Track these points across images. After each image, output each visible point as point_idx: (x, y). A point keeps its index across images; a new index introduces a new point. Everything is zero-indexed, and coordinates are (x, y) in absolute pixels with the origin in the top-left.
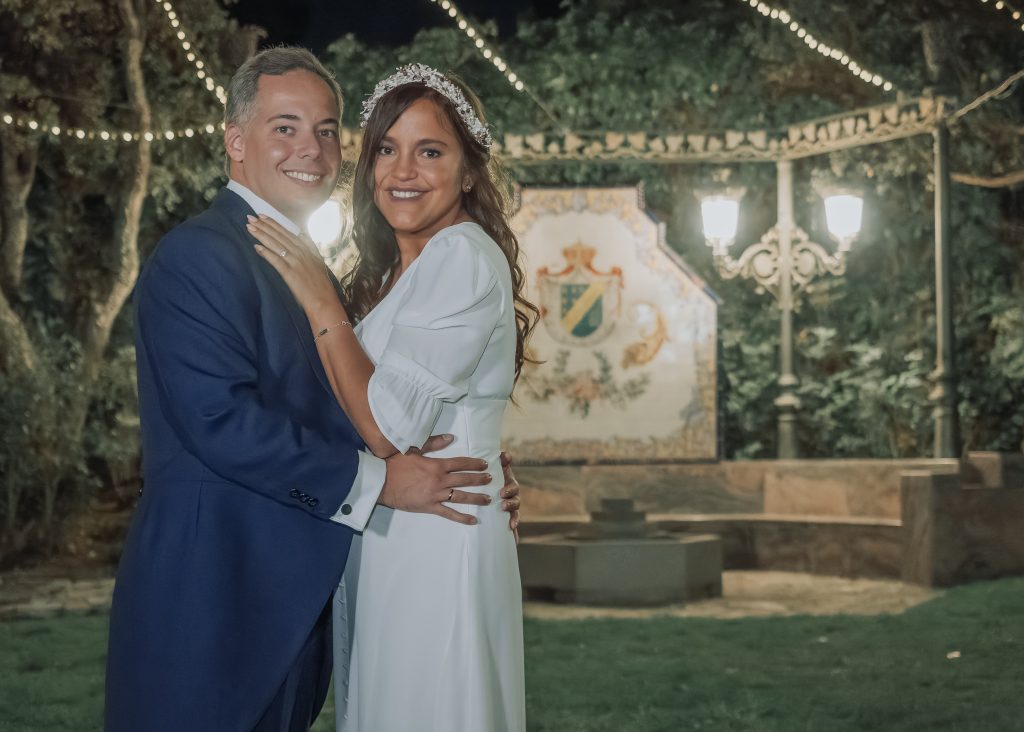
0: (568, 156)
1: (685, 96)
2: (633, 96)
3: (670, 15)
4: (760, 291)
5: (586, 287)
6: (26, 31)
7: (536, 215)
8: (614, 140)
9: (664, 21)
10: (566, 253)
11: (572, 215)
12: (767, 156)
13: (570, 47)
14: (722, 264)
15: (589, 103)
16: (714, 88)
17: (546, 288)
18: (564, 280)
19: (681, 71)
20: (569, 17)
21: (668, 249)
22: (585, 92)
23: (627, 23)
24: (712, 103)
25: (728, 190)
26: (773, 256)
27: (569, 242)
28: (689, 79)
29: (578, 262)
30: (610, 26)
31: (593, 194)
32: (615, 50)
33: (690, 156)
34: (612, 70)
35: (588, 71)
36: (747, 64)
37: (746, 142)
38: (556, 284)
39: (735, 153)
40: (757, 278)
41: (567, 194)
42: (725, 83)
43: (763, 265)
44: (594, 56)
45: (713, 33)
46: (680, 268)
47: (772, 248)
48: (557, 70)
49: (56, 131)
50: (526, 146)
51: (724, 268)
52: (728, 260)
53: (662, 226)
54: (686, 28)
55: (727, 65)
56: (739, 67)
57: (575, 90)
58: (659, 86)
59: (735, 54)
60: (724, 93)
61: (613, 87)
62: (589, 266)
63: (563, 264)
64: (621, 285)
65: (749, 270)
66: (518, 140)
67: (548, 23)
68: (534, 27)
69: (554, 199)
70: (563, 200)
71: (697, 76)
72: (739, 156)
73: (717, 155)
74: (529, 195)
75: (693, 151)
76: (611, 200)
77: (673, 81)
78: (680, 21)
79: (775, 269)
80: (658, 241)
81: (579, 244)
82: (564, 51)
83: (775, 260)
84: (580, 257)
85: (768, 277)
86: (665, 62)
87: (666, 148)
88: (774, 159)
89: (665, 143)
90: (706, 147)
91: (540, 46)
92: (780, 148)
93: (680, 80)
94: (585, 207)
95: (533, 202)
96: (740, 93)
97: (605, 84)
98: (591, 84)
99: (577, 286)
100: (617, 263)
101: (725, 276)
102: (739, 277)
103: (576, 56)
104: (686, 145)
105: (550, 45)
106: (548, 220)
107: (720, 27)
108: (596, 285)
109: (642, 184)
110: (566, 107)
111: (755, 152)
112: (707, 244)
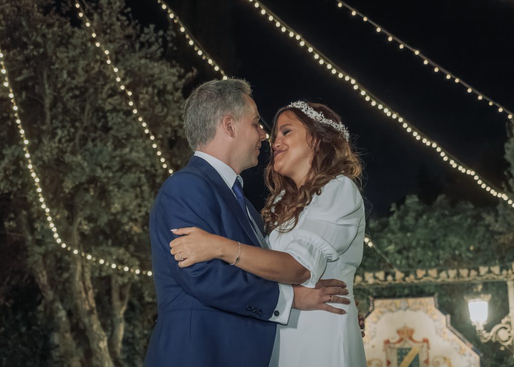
0: (397, 282)
1: (457, 252)
2: (430, 253)
3: (447, 212)
4: (502, 349)
5: (410, 349)
6: (123, 224)
7: (382, 313)
8: (421, 273)
9: (444, 216)
10: (399, 332)
11: (401, 312)
12: (501, 278)
13: (396, 230)
14: (481, 334)
15: (407, 258)
16: (472, 248)
17: (389, 350)
18: (398, 346)
19: (454, 240)
20: (395, 216)
21: (452, 328)
22: (405, 253)
23: (425, 217)
24: (471, 255)
25: (482, 295)
26: (508, 330)
27: (400, 326)
28: (459, 244)
29: (405, 337)
30: (416, 219)
31: (411, 301)
32: (419, 231)
33: (461, 280)
34: (418, 241)
35: (406, 242)
36: (488, 235)
37: (490, 272)
38: (394, 348)
39: (484, 278)
40: (500, 342)
41: (398, 302)
42: (477, 245)
43: (503, 335)
44: (409, 234)
45: (469, 220)
46: (459, 338)
47: (507, 326)
48: (390, 242)
49: (138, 272)
50: (375, 278)
51: (483, 337)
52: (484, 332)
53: (449, 316)
54: (456, 219)
55: (478, 236)
56: (484, 237)
57: (399, 252)
58: (443, 249)
59: (481, 230)
60: (478, 250)
61: (419, 249)
62: (411, 338)
63: (397, 338)
64: (428, 348)
65: (496, 338)
66: (371, 275)
67: (384, 219)
68: (377, 222)
69: (391, 304)
70: (395, 304)
71: (462, 242)
72: (487, 279)
73: (475, 279)
74: (378, 303)
75: (462, 277)
76: (421, 304)
77: (450, 246)
78: (452, 215)
79: (510, 337)
80: (447, 324)
81: (405, 327)
82: (393, 233)
83: (509, 332)
84: (406, 333)
85: (506, 341)
86: (446, 235)
87: (448, 277)
88: (505, 279)
89: (447, 273)
90: (469, 275)
91: (381, 231)
92: (508, 274)
93: (453, 245)
94: (407, 308)
95: (380, 306)
96: (486, 250)
97: (415, 248)
98: (408, 248)
99: (406, 349)
100: (426, 336)
101: (483, 341)
102: (490, 341)
103: (400, 235)
104: (458, 275)
105: (386, 230)
106: (389, 315)
107: (473, 217)
108: (416, 348)
109: (436, 295)
110: (395, 260)
111: (495, 277)
112: (473, 325)
